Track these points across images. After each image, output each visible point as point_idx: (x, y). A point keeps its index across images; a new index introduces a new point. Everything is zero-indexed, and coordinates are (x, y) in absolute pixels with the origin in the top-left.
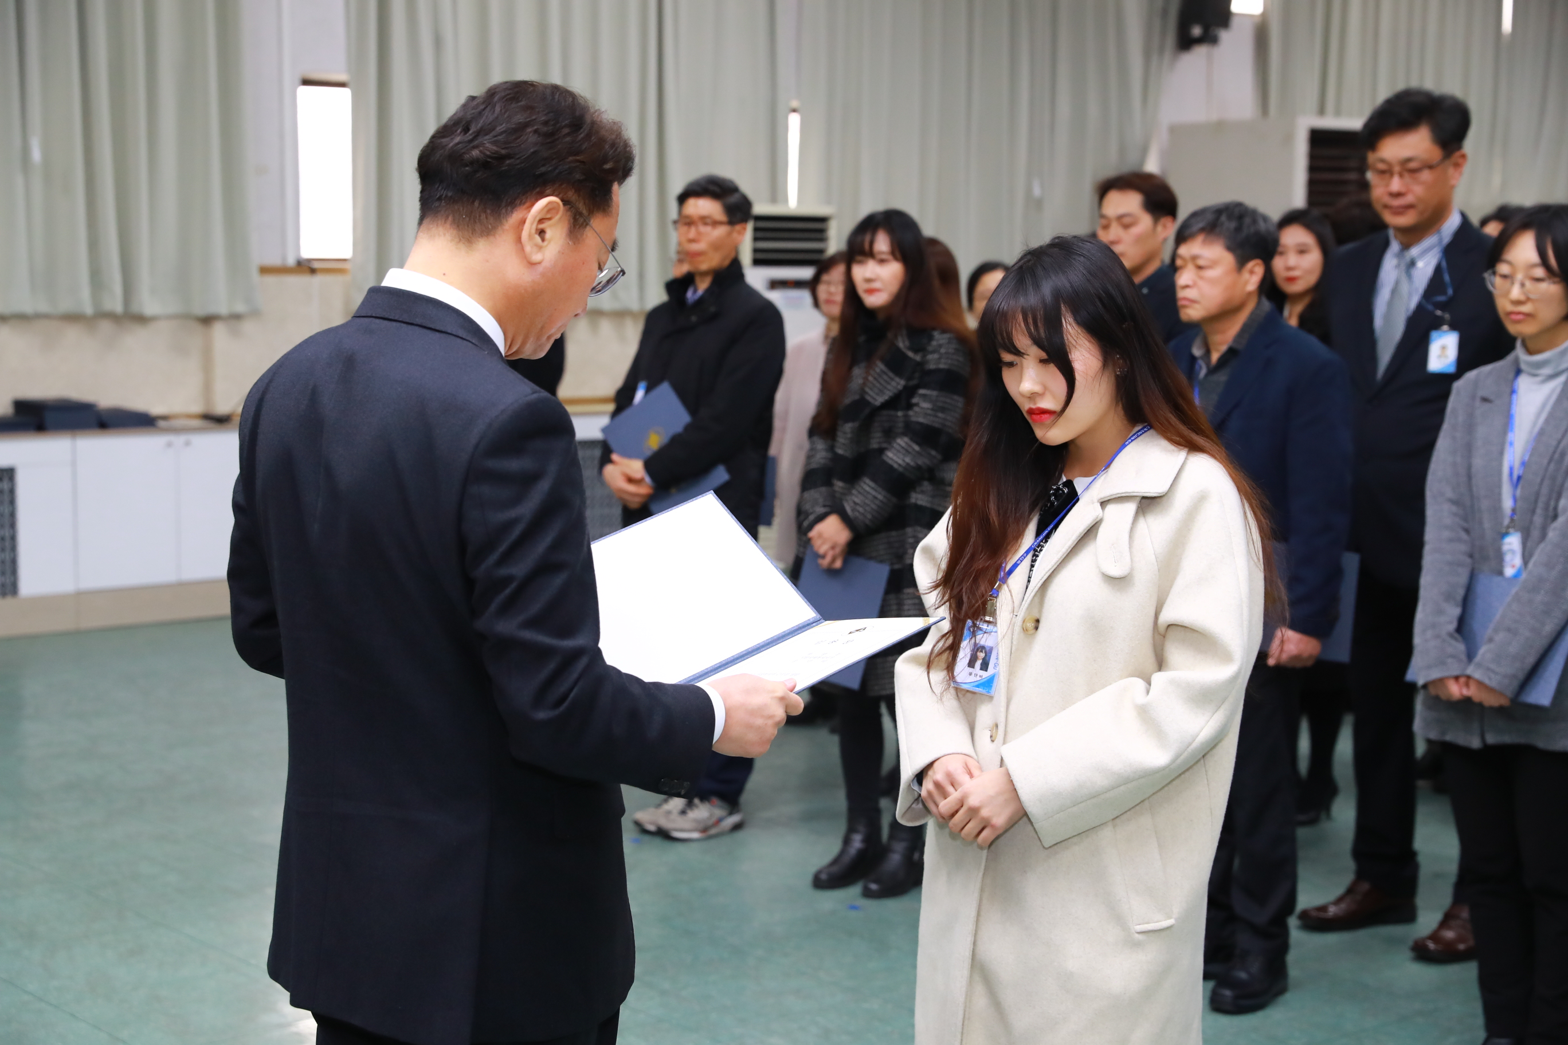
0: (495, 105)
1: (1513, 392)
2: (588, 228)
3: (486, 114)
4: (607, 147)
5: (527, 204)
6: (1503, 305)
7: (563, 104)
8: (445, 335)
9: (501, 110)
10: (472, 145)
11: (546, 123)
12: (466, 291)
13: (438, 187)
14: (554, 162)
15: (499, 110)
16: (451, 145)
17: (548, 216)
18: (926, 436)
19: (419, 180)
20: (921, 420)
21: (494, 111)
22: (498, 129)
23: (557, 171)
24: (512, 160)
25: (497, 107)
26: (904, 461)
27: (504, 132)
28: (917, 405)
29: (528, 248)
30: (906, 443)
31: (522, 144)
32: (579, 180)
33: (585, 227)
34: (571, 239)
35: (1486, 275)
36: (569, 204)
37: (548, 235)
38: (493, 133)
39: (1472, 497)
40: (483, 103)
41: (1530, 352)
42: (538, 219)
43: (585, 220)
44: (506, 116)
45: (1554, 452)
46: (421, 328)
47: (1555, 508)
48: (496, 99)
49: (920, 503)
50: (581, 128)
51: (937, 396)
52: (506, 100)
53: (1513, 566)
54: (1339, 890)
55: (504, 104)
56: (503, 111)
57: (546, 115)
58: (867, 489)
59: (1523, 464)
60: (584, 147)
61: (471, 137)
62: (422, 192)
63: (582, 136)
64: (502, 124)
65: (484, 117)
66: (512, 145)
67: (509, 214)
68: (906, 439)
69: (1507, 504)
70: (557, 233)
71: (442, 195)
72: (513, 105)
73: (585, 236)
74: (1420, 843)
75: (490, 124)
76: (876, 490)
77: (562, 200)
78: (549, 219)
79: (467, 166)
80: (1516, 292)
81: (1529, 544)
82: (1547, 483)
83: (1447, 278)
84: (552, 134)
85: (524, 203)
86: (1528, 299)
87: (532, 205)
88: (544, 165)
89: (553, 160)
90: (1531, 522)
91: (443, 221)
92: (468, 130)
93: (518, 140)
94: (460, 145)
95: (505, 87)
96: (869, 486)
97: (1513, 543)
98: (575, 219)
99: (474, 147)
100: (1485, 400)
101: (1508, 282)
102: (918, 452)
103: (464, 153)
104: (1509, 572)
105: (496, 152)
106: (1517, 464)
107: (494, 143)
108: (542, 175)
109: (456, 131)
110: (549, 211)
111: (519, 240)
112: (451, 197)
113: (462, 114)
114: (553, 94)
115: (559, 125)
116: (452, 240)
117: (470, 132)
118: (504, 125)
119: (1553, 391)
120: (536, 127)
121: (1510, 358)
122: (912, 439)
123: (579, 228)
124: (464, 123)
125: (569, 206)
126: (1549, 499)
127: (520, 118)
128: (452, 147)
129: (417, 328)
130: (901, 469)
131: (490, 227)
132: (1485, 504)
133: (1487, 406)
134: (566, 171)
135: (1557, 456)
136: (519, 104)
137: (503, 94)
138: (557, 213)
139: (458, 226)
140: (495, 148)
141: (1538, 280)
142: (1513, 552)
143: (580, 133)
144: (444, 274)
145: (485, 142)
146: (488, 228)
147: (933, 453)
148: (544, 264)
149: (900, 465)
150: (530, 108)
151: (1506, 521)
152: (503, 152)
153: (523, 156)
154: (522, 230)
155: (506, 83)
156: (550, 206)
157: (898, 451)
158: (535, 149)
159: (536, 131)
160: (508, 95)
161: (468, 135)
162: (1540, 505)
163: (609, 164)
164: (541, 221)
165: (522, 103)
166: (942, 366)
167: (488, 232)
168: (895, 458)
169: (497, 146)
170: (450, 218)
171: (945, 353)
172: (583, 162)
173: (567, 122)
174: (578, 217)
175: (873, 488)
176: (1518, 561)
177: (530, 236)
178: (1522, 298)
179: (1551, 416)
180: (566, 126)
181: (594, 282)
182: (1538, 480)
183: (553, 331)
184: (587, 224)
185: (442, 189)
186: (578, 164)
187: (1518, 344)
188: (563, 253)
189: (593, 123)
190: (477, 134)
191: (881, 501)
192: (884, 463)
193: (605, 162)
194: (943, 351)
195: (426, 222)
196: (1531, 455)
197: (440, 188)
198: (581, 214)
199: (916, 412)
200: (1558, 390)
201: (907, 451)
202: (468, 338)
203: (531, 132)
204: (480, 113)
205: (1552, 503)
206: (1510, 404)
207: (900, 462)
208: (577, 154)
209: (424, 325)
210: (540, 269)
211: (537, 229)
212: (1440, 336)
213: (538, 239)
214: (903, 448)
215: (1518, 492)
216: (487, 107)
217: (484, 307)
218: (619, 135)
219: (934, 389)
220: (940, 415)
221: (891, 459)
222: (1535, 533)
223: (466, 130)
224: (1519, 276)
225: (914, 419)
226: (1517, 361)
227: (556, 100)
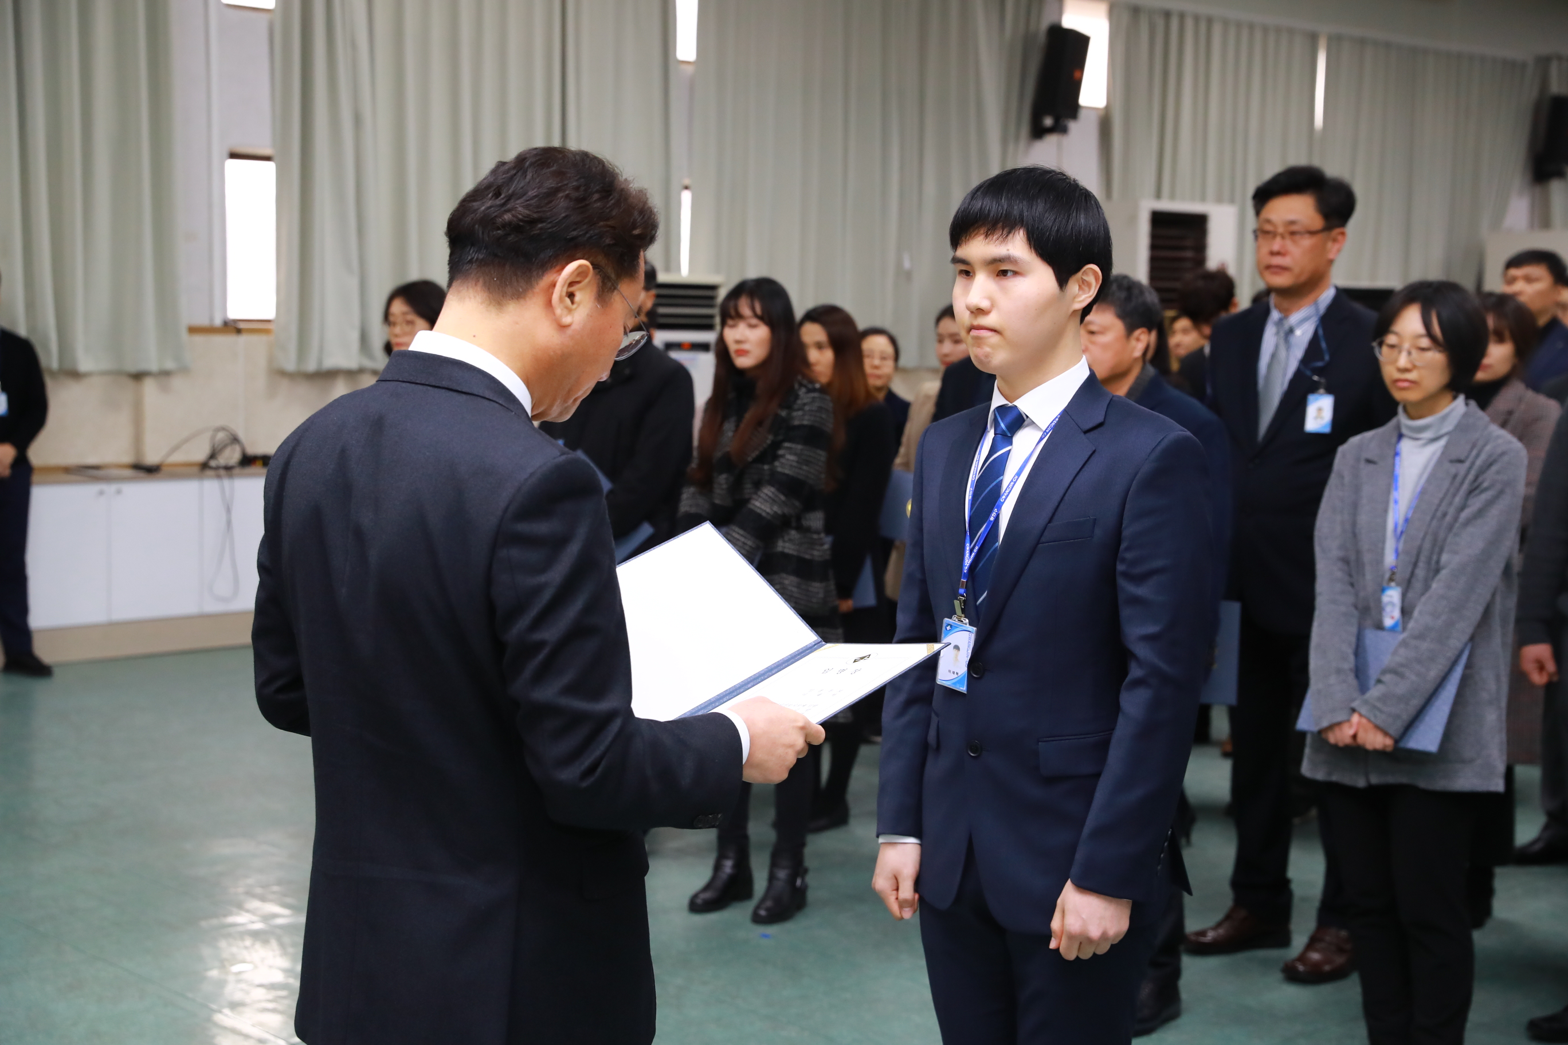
0: (527, 171)
1: (1397, 454)
2: (616, 292)
3: (517, 180)
4: (636, 213)
5: (558, 268)
6: (1389, 373)
7: (594, 169)
8: (472, 397)
9: (533, 176)
10: (503, 209)
11: (577, 188)
12: (495, 354)
13: (470, 250)
14: (585, 227)
15: (531, 175)
16: (483, 208)
17: (578, 279)
18: (791, 487)
19: (448, 243)
20: (787, 471)
21: (526, 176)
22: (530, 193)
23: (588, 235)
24: (544, 224)
25: (528, 173)
26: (772, 509)
27: (535, 196)
28: (783, 456)
29: (559, 311)
30: (773, 493)
31: (554, 208)
32: (609, 245)
33: (613, 291)
34: (598, 304)
35: (1375, 344)
36: (598, 268)
37: (578, 297)
38: (525, 198)
39: (1358, 552)
40: (514, 168)
41: (1412, 417)
42: (568, 282)
43: (613, 285)
44: (537, 180)
45: (1436, 510)
46: (447, 391)
47: (1438, 562)
48: (528, 163)
49: (786, 551)
50: (610, 195)
51: (801, 450)
52: (538, 165)
53: (1393, 618)
54: (1219, 916)
55: (535, 169)
56: (535, 176)
57: (577, 180)
58: (737, 536)
59: (1407, 520)
60: (614, 213)
61: (503, 201)
62: (451, 255)
63: (612, 202)
64: (533, 190)
65: (516, 182)
66: (544, 209)
67: (540, 277)
68: (773, 489)
69: (1390, 559)
70: (585, 297)
71: (474, 258)
72: (544, 171)
73: (612, 300)
74: (1293, 872)
75: (522, 188)
76: (745, 537)
77: (592, 264)
78: (578, 282)
79: (499, 229)
80: (1403, 361)
81: (1410, 595)
82: (1429, 538)
83: (1324, 345)
84: (583, 199)
85: (555, 267)
86: (1415, 367)
87: (563, 268)
88: (574, 230)
89: (584, 224)
90: (1412, 574)
91: (474, 283)
92: (500, 194)
93: (549, 206)
94: (492, 209)
95: (535, 152)
96: (738, 533)
97: (1393, 596)
98: (604, 283)
99: (508, 211)
100: (1369, 461)
101: (1395, 351)
102: (784, 502)
103: (496, 216)
104: (1388, 622)
105: (529, 215)
106: (1401, 521)
107: (527, 207)
108: (573, 239)
109: (489, 194)
110: (579, 274)
111: (549, 303)
112: (482, 260)
113: (492, 180)
114: (583, 160)
115: (590, 190)
116: (482, 303)
117: (502, 196)
118: (535, 191)
119: (1434, 454)
120: (567, 192)
121: (1393, 423)
122: (778, 490)
123: (608, 291)
124: (493, 189)
125: (597, 270)
126: (1432, 553)
127: (550, 183)
128: (484, 211)
129: (444, 391)
130: (769, 517)
131: (521, 290)
132: (1367, 558)
133: (1371, 467)
134: (595, 235)
135: (1439, 514)
136: (549, 170)
137: (534, 160)
138: (586, 277)
139: (489, 289)
140: (527, 212)
141: (1423, 349)
142: (1392, 604)
143: (610, 199)
144: (474, 336)
145: (517, 206)
146: (519, 291)
147: (797, 503)
148: (573, 327)
149: (768, 513)
150: (560, 174)
151: (1387, 575)
152: (535, 216)
153: (554, 220)
154: (552, 293)
155: (536, 149)
156: (580, 270)
157: (767, 501)
158: (567, 213)
159: (567, 196)
160: (539, 160)
161: (500, 198)
162: (1423, 558)
163: (638, 230)
164: (571, 284)
165: (554, 168)
166: (805, 423)
167: (519, 296)
168: (763, 507)
169: (529, 210)
170: (481, 281)
171: (809, 410)
172: (613, 228)
173: (597, 188)
174: (606, 281)
175: (742, 535)
176: (1397, 613)
177: (561, 300)
178: (1409, 366)
179: (1433, 478)
180: (597, 192)
181: (619, 345)
182: (1421, 535)
183: (580, 393)
184: (615, 288)
185: (474, 251)
186: (608, 229)
187: (1400, 410)
188: (591, 316)
189: (622, 190)
190: (509, 198)
191: (750, 547)
192: (752, 511)
193: (634, 228)
194: (807, 408)
195: (455, 284)
196: (1414, 512)
197: (471, 252)
198: (609, 278)
199: (783, 463)
200: (1438, 454)
201: (774, 500)
202: (494, 399)
203: (562, 197)
204: (511, 179)
205: (1435, 558)
206: (1393, 465)
207: (768, 510)
208: (608, 219)
209: (450, 387)
210: (569, 332)
211: (567, 293)
212: (1317, 400)
213: (568, 301)
214: (770, 497)
215: (1401, 546)
216: (518, 172)
217: (512, 368)
218: (645, 203)
219: (798, 443)
220: (805, 467)
221: (761, 509)
222: (1418, 585)
223: (497, 195)
224: (1406, 345)
225: (779, 469)
226: (1398, 427)
227: (587, 166)
